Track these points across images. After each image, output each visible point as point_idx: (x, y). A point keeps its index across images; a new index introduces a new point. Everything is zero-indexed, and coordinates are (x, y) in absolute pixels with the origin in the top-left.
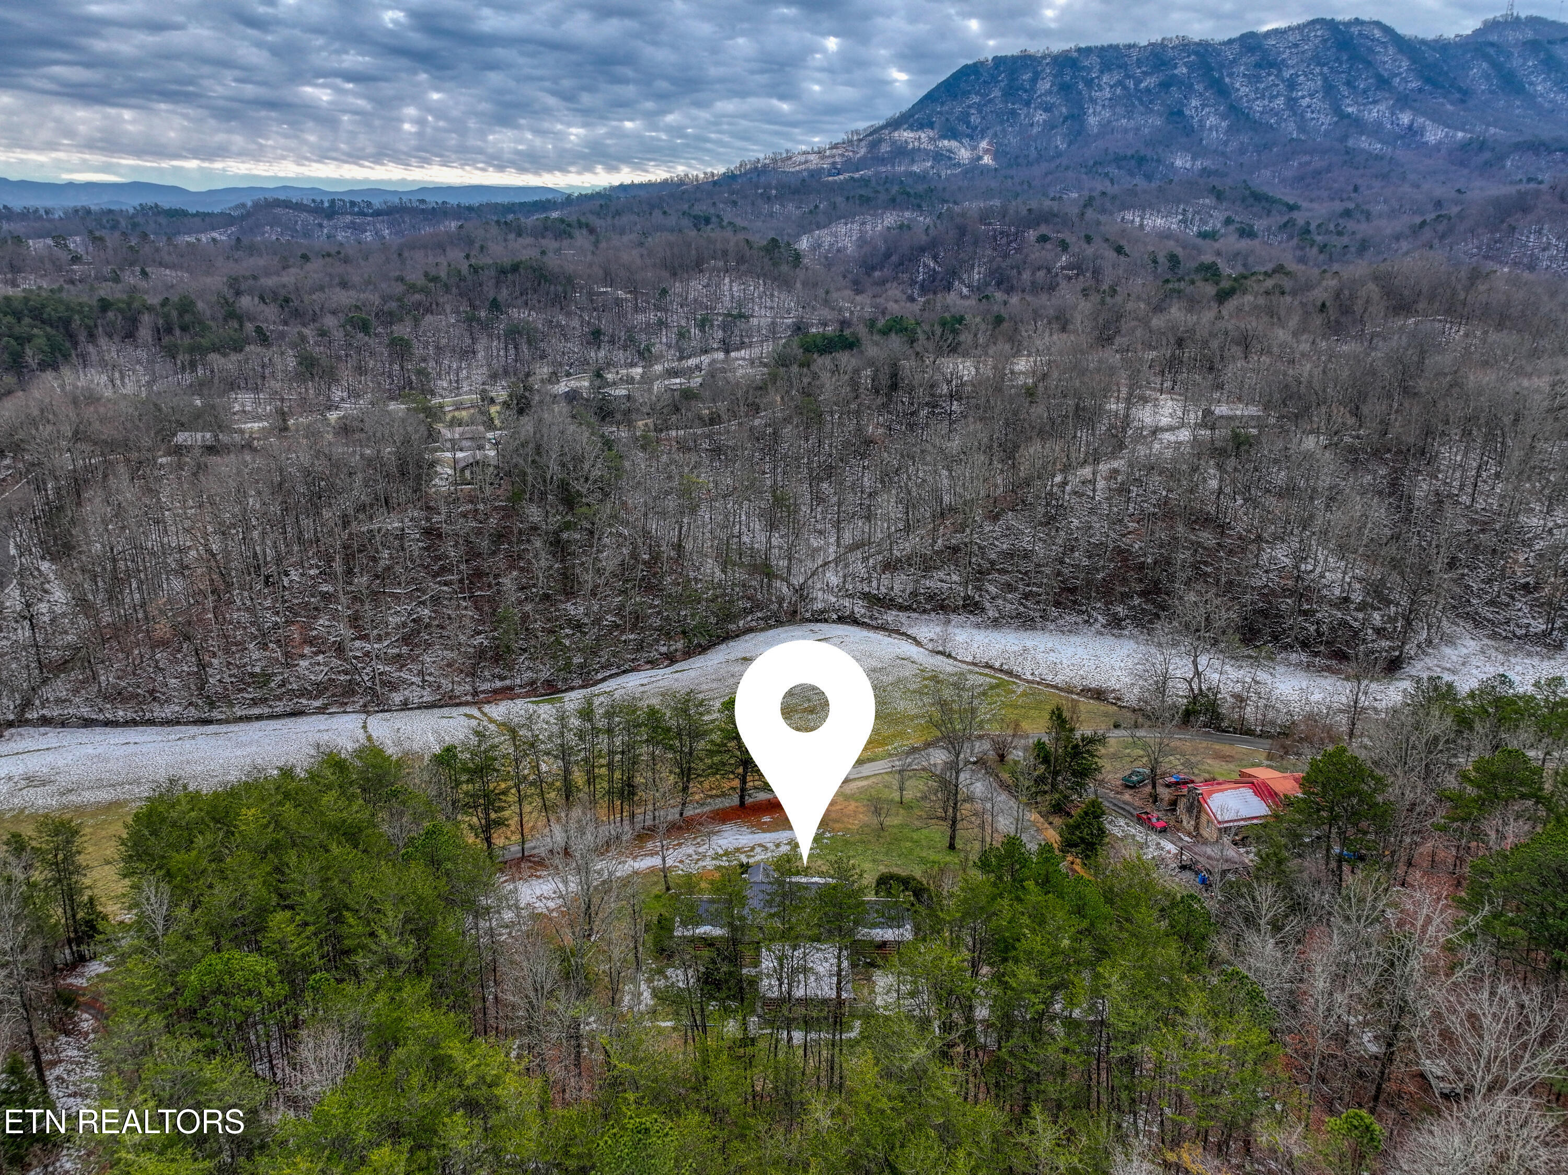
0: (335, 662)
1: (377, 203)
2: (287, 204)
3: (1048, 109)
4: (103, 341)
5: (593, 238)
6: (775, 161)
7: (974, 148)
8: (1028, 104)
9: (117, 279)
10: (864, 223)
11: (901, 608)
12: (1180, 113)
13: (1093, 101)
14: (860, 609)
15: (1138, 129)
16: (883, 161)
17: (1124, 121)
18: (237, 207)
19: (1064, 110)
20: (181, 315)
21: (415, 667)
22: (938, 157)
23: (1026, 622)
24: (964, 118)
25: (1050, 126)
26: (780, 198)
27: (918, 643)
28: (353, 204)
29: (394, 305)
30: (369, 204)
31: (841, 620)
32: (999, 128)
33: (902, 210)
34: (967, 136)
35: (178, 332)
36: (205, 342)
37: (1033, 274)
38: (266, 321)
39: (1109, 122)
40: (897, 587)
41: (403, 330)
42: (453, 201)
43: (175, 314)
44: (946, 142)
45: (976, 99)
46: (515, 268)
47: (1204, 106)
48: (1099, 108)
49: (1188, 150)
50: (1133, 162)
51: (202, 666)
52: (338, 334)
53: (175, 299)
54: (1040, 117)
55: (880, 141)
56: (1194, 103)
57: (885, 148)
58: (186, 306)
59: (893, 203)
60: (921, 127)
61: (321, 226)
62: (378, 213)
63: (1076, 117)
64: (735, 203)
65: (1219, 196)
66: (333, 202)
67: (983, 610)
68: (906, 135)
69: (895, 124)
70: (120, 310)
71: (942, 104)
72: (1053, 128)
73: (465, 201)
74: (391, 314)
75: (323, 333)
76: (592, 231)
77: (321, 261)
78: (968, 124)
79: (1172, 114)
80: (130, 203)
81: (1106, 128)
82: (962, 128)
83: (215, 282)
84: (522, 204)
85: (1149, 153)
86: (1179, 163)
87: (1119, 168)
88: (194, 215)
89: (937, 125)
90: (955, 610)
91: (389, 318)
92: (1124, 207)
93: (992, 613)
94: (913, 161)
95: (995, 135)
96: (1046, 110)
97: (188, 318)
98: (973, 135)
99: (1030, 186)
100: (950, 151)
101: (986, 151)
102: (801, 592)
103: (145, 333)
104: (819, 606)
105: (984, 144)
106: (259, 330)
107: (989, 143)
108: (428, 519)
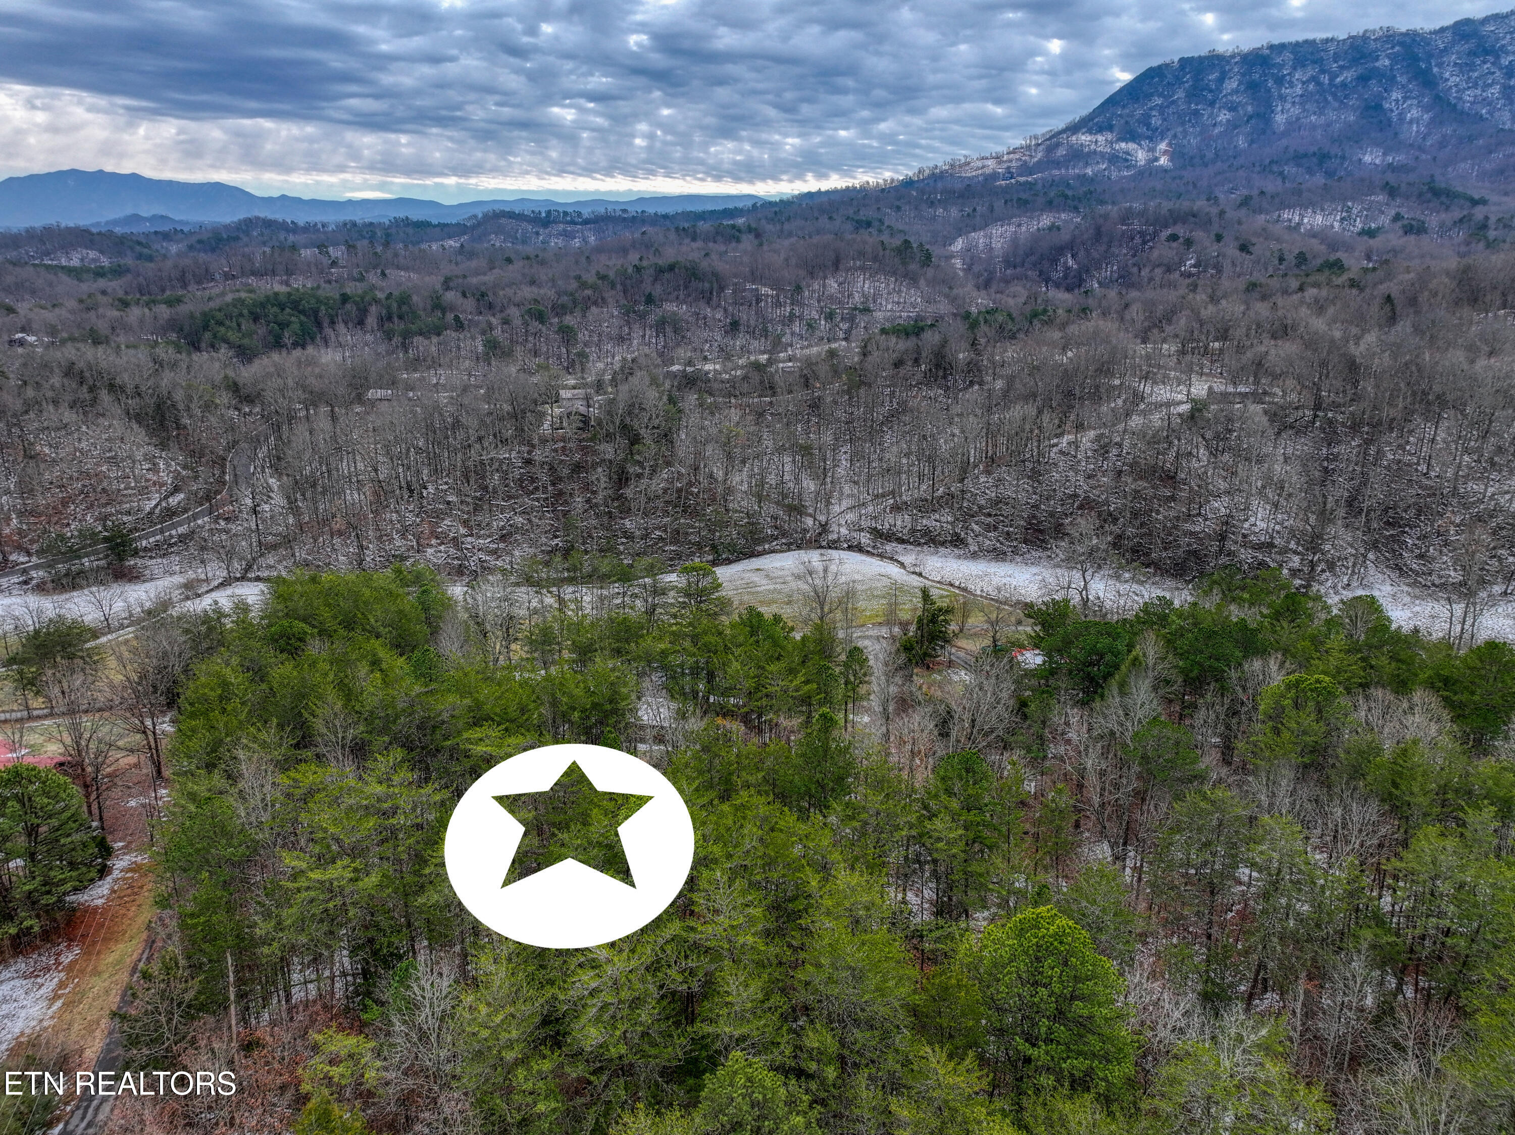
0: (452, 551)
1: (586, 212)
2: (511, 215)
3: (1233, 108)
4: (341, 328)
5: (756, 242)
6: (952, 166)
7: (1152, 150)
8: (1212, 104)
9: (362, 279)
10: (1019, 225)
11: (901, 541)
12: (1378, 107)
13: (1283, 98)
14: (865, 539)
15: (1329, 125)
16: (1057, 164)
17: (1313, 118)
18: (470, 218)
19: (1250, 108)
20: (399, 307)
21: (508, 559)
22: (1114, 159)
23: (998, 555)
24: (1145, 121)
25: (1233, 126)
26: (944, 203)
27: (902, 565)
28: (566, 213)
29: (565, 299)
30: (579, 214)
31: (850, 548)
32: (1180, 129)
33: (1058, 212)
34: (1148, 138)
35: (396, 320)
36: (413, 327)
37: (1152, 271)
38: (465, 311)
39: (1298, 119)
40: (899, 523)
41: (569, 320)
42: (651, 210)
43: (395, 305)
44: (1123, 145)
45: (1159, 101)
46: (672, 268)
47: (1405, 98)
48: (1288, 106)
49: (1377, 145)
50: (1315, 160)
51: (361, 547)
52: (517, 322)
53: (396, 293)
54: (1224, 116)
55: (1058, 145)
56: (1396, 95)
57: (1061, 152)
58: (404, 300)
59: (1050, 205)
60: (1100, 130)
61: (537, 233)
62: (586, 222)
63: (1264, 116)
64: (898, 208)
65: (1392, 191)
66: (549, 213)
67: (967, 545)
68: (1084, 138)
69: (1074, 128)
70: (356, 303)
71: (1124, 107)
72: (1236, 127)
73: (662, 210)
74: (563, 306)
75: (506, 322)
76: (758, 235)
77: (521, 264)
78: (1148, 125)
79: (1368, 108)
80: (385, 217)
81: (1294, 125)
82: (1142, 130)
83: (435, 281)
84: (713, 212)
85: (1335, 150)
86: (1367, 158)
87: (1299, 165)
88: (435, 226)
89: (1116, 129)
90: (943, 544)
91: (560, 310)
92: (1284, 206)
93: (973, 548)
94: (1087, 164)
95: (1175, 136)
96: (1231, 109)
97: (405, 308)
98: (1154, 135)
99: (1195, 185)
100: (1128, 153)
101: (1165, 152)
102: (824, 528)
103: (371, 321)
104: (835, 536)
105: (1163, 146)
106: (457, 318)
107: (1170, 144)
108: (529, 452)
